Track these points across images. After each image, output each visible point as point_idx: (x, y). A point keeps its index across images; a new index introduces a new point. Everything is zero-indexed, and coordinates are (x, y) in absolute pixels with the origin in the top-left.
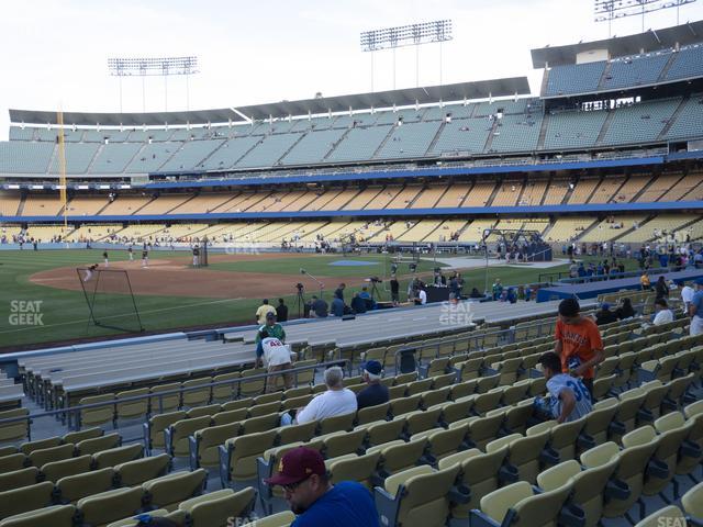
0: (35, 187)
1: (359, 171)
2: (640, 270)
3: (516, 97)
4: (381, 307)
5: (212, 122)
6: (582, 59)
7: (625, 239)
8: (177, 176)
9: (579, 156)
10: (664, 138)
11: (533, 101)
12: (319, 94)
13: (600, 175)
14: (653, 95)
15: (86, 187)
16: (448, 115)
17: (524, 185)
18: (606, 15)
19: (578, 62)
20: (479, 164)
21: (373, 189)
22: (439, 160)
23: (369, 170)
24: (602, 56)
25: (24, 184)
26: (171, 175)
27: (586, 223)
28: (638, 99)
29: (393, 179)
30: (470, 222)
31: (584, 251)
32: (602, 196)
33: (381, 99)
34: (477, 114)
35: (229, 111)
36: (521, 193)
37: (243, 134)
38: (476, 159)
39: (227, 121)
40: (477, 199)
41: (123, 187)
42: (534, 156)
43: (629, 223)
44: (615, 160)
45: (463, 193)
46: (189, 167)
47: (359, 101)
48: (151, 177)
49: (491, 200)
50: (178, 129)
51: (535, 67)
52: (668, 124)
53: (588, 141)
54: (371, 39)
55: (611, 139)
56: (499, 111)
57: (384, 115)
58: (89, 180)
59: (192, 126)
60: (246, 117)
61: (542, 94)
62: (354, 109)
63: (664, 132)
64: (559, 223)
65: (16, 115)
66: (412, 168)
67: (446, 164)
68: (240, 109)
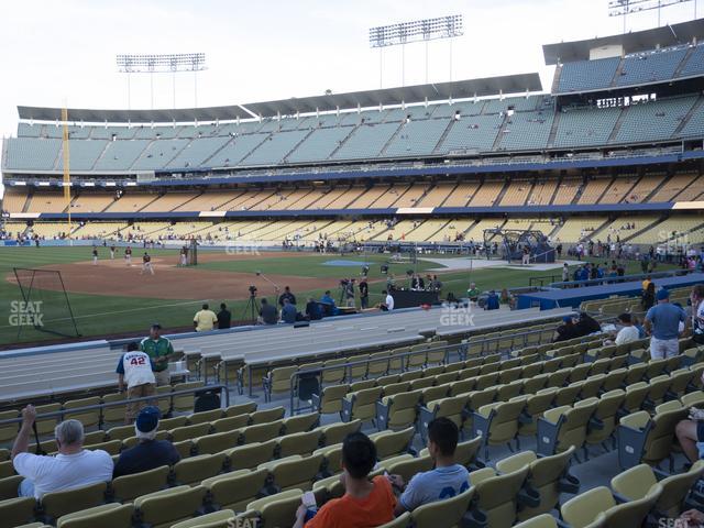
0: (41, 184)
1: (365, 169)
2: (642, 274)
3: (528, 94)
4: (342, 312)
5: (220, 119)
6: (595, 55)
7: (635, 241)
8: (183, 174)
9: (590, 155)
10: (681, 134)
11: (544, 98)
12: (329, 91)
13: (612, 174)
14: (668, 92)
15: (92, 184)
16: (458, 113)
17: (534, 185)
18: (621, 9)
19: (591, 58)
20: (488, 163)
21: (380, 187)
22: (446, 158)
23: (376, 168)
24: (616, 51)
25: (31, 181)
26: (177, 173)
27: (596, 224)
28: (653, 96)
29: (401, 177)
30: (477, 222)
31: (591, 252)
32: (613, 195)
33: (390, 96)
34: (486, 111)
35: (236, 108)
36: (531, 192)
37: (250, 131)
38: (484, 157)
39: (235, 118)
40: (485, 198)
41: (129, 184)
42: (544, 154)
43: (641, 224)
44: (628, 158)
45: (471, 192)
46: (195, 164)
47: (368, 98)
48: (157, 175)
49: (499, 199)
50: (185, 126)
51: (547, 64)
52: (684, 122)
53: (600, 139)
54: (380, 35)
55: (624, 137)
56: (510, 108)
57: (392, 113)
58: (96, 177)
59: (200, 123)
60: (254, 115)
61: (554, 90)
62: (362, 106)
63: (679, 129)
64: (568, 223)
65: (25, 112)
66: (419, 166)
67: (454, 162)
68: (246, 106)
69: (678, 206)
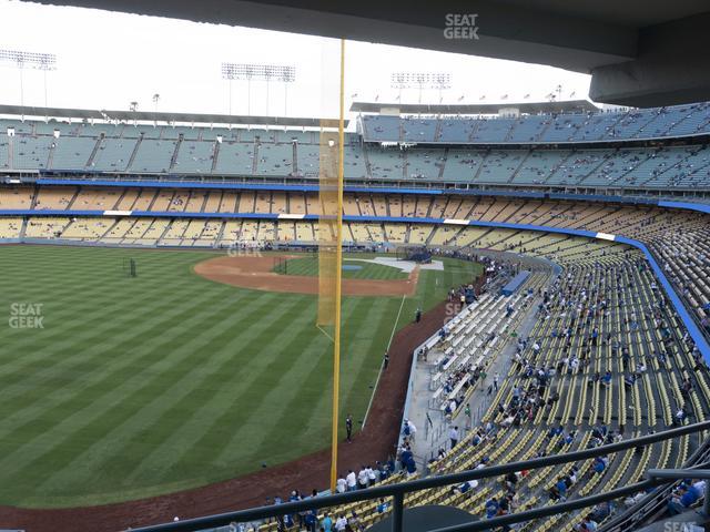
5: (72, 117)
10: (442, 179)
11: (352, 135)
24: (396, 112)
41: (12, 181)
42: (367, 183)
48: (43, 174)
51: (352, 110)
54: (230, 71)
55: (412, 176)
63: (441, 174)
68: (104, 112)
69: (447, 221)
